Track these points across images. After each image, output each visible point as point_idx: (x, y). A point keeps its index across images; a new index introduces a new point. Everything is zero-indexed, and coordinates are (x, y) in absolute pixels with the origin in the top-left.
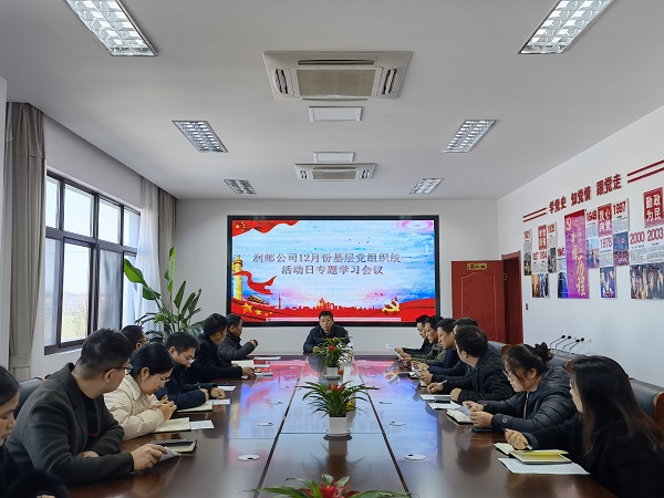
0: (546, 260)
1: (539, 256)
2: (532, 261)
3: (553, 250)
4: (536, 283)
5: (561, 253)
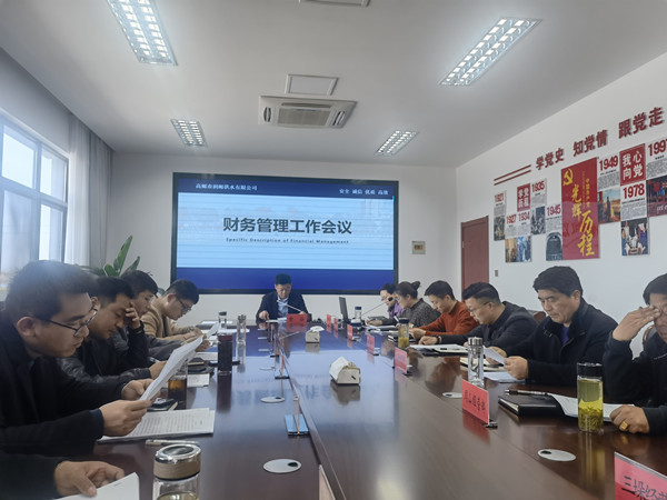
1: (518, 217)
2: (507, 226)
3: (541, 211)
4: (511, 247)
5: (553, 212)
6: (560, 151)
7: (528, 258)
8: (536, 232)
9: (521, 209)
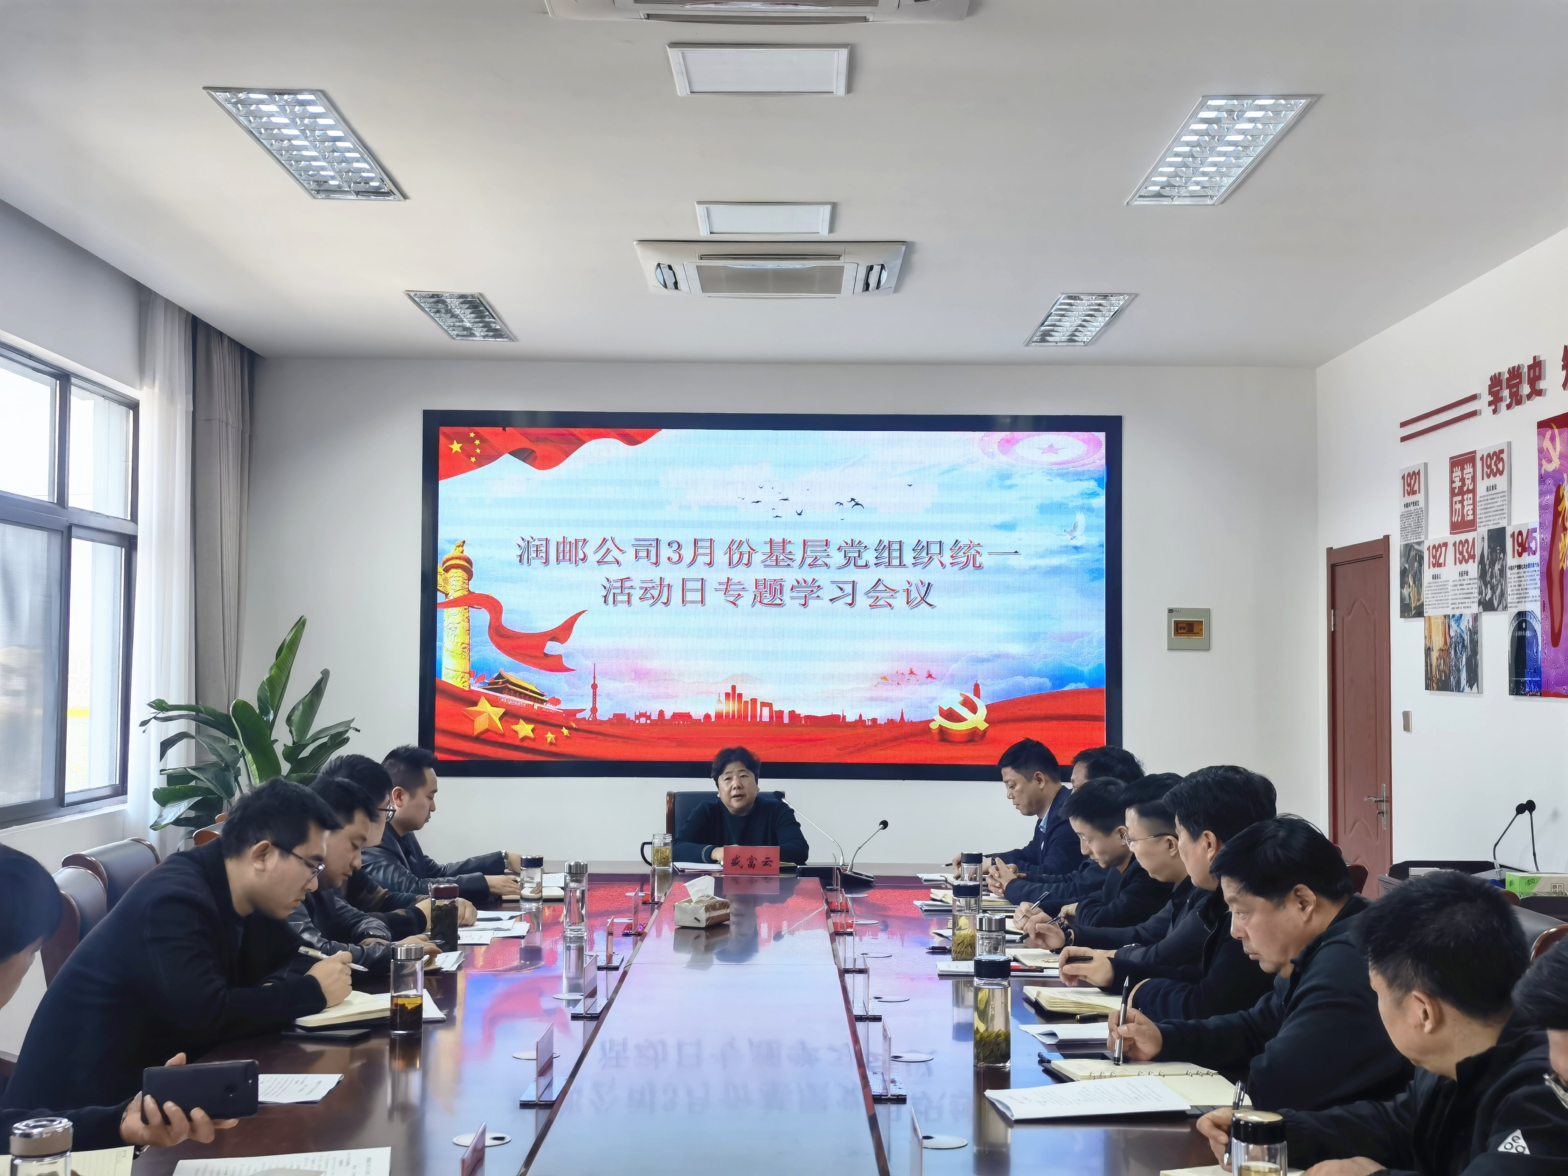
0: (1473, 568)
1: (1451, 551)
2: (1428, 573)
3: (1497, 537)
4: (1438, 642)
5: (1523, 548)
6: (1537, 366)
7: (1474, 678)
8: (1487, 606)
9: (1455, 527)
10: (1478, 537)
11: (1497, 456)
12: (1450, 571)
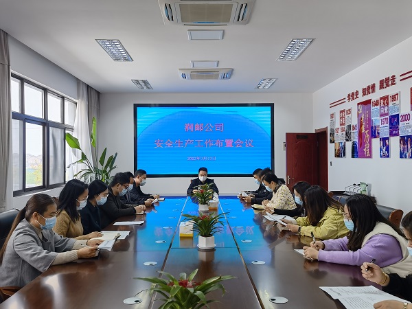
0: (344, 133)
1: (340, 130)
2: (335, 134)
3: (349, 126)
4: (337, 148)
6: (357, 92)
7: (344, 155)
8: (347, 140)
9: (341, 125)
10: (345, 127)
11: (349, 110)
12: (340, 134)
